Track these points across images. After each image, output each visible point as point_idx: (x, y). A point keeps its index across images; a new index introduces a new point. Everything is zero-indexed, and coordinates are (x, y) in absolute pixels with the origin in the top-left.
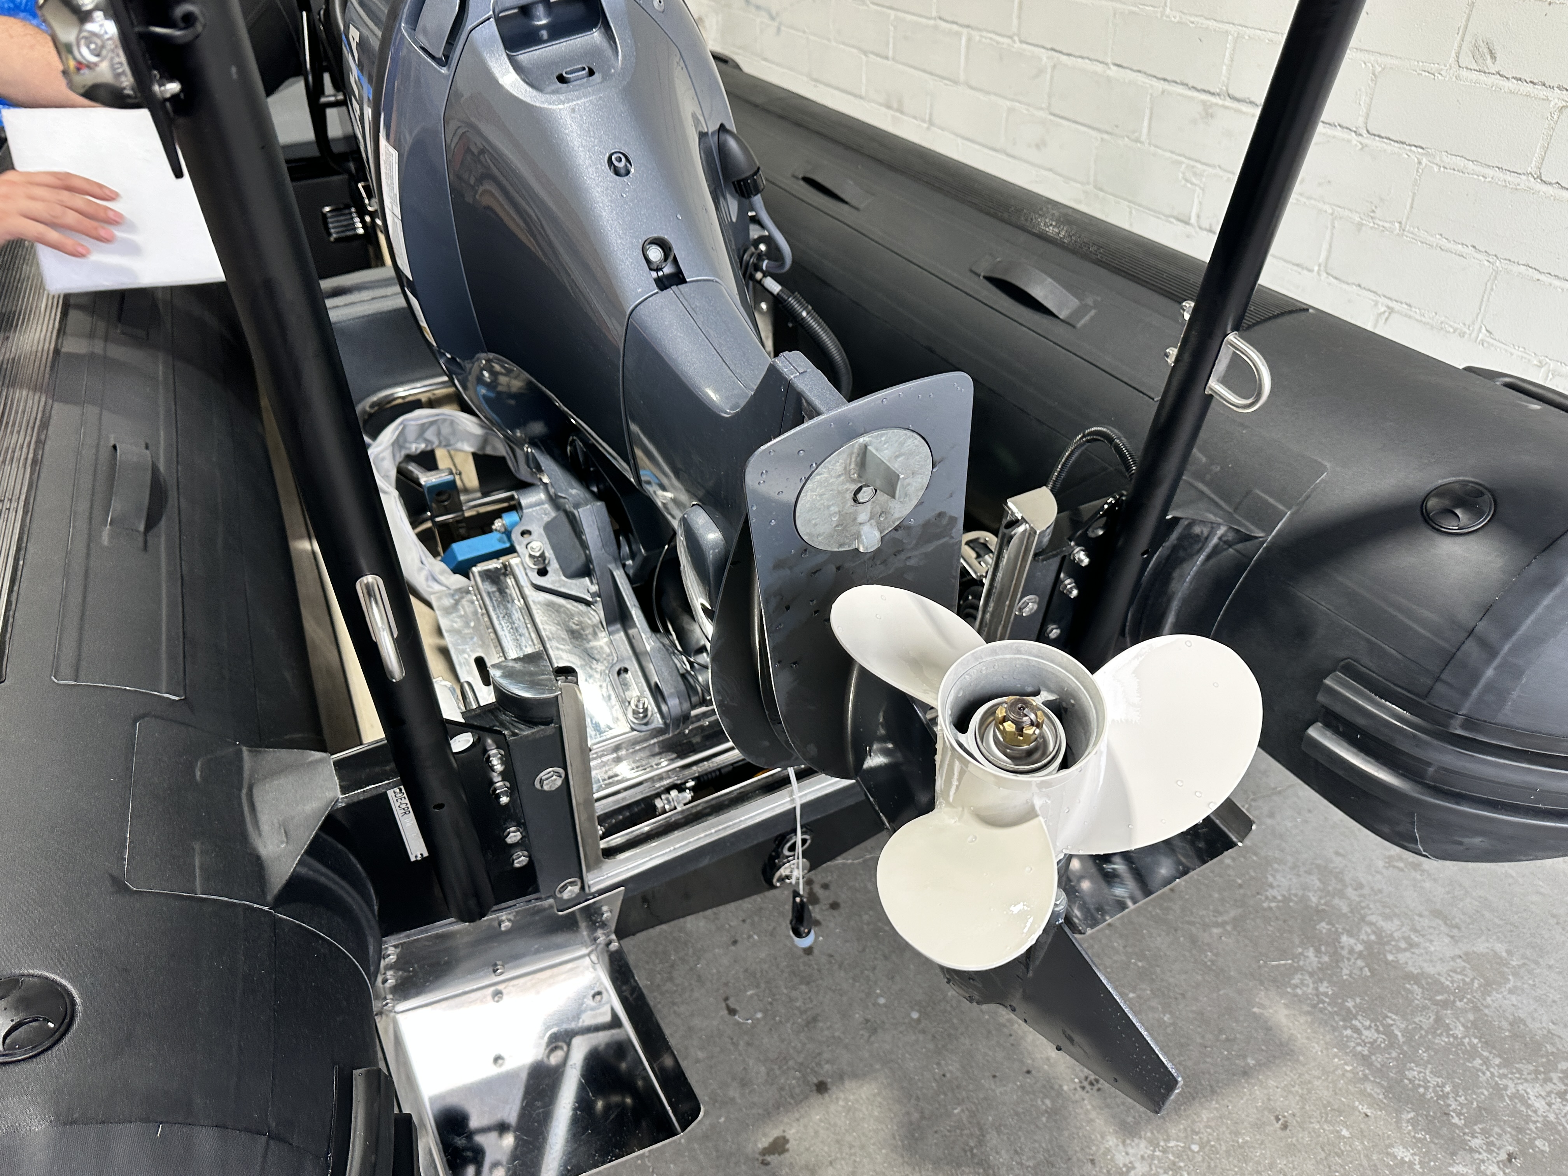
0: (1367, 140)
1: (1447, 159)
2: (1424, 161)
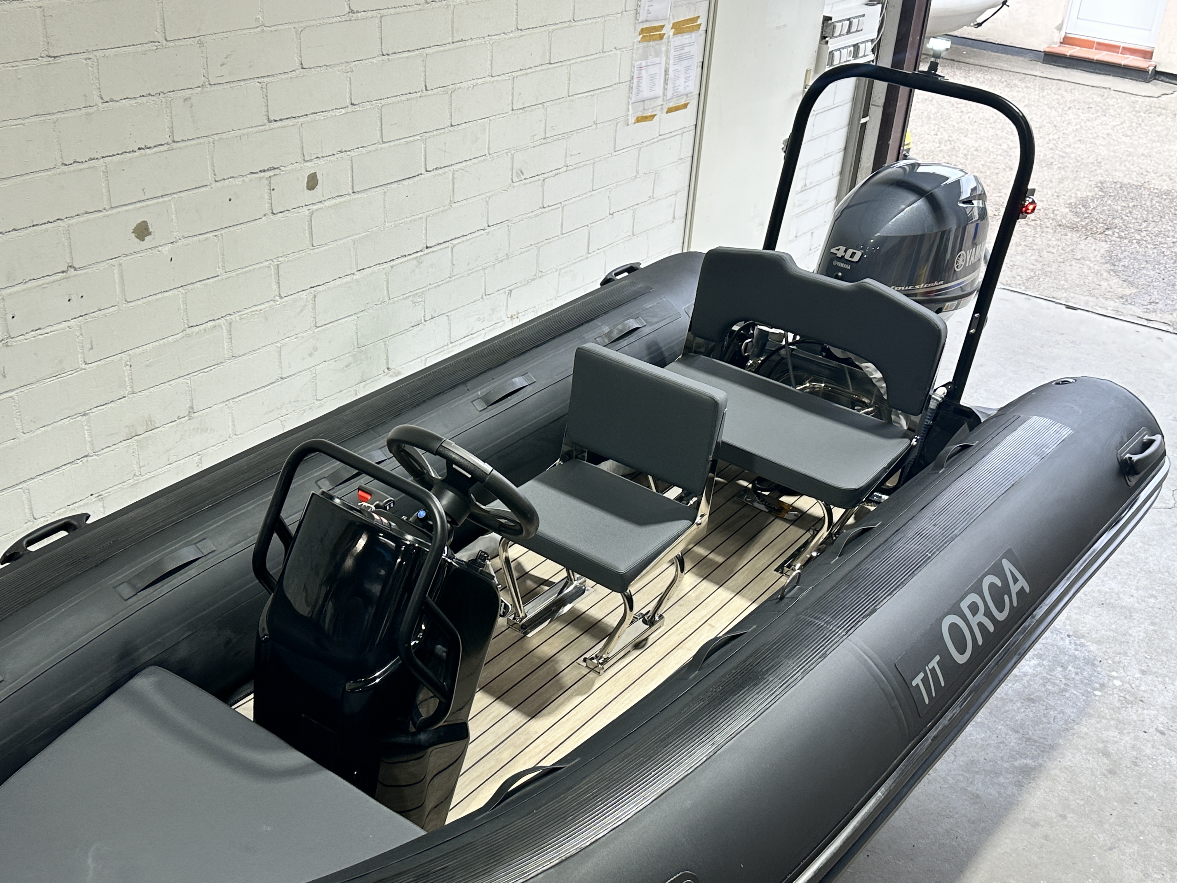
0: (488, 230)
1: (516, 219)
2: (510, 224)
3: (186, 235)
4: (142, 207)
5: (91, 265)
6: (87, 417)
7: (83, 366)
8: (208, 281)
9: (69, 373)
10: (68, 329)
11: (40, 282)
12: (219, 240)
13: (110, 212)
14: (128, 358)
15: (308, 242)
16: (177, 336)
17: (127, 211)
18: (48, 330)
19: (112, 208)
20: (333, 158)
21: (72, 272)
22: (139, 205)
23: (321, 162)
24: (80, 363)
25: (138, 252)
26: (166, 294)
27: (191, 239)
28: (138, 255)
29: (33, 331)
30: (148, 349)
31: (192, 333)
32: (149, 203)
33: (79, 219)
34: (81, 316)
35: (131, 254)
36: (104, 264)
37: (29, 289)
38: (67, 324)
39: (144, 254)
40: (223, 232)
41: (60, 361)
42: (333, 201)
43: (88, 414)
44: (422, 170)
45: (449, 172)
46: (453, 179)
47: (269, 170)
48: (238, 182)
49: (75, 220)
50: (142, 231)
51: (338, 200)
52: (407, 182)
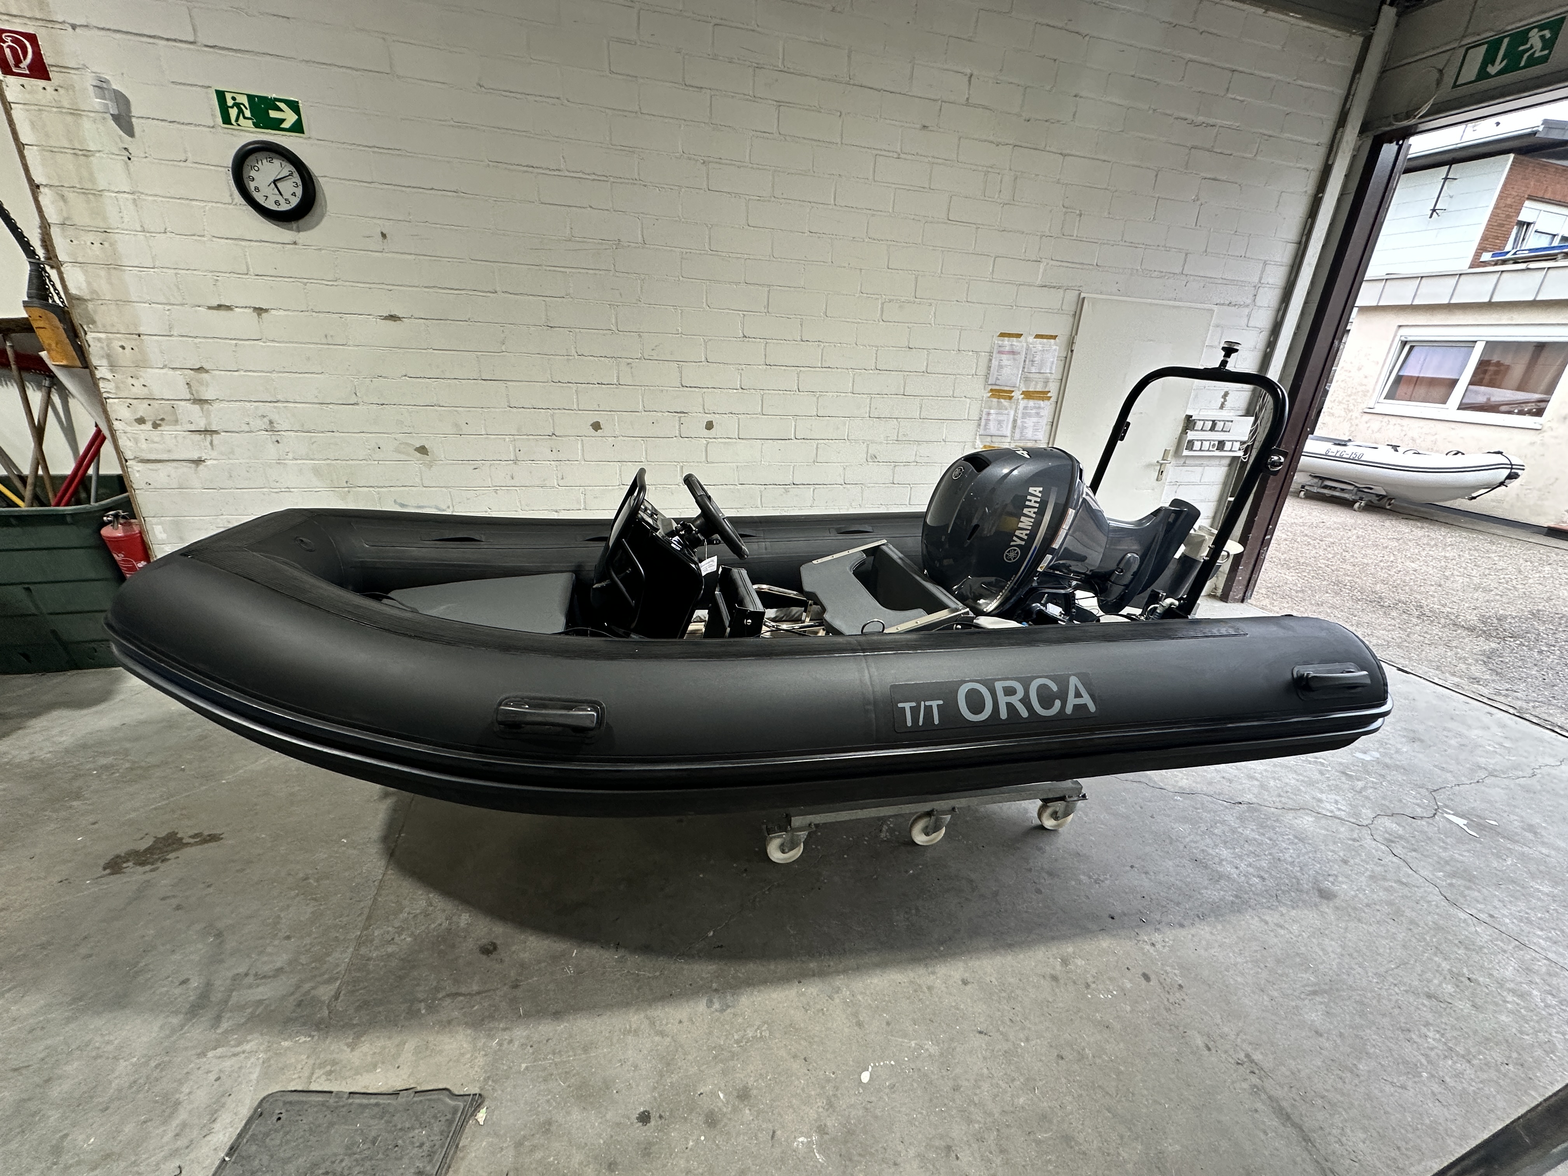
3: (623, 434)
4: (598, 414)
5: (565, 436)
7: (557, 486)
8: (636, 463)
9: (549, 487)
10: (550, 465)
11: (536, 437)
12: (644, 443)
13: (578, 412)
14: (583, 490)
15: (704, 459)
16: (614, 487)
17: (588, 414)
18: (538, 462)
19: (580, 410)
20: (725, 416)
21: (554, 437)
22: (595, 412)
23: (717, 416)
24: (555, 484)
25: (593, 437)
26: (609, 463)
27: (626, 438)
29: (530, 460)
30: (596, 489)
32: (602, 413)
33: (560, 411)
34: (557, 460)
35: (589, 437)
36: (573, 437)
37: (529, 439)
38: (549, 462)
39: (597, 438)
40: (647, 439)
41: (544, 479)
42: (723, 440)
44: (793, 437)
45: (814, 443)
46: (817, 448)
47: (680, 413)
48: (659, 414)
49: (558, 411)
50: (596, 426)
51: (727, 440)
52: (779, 442)
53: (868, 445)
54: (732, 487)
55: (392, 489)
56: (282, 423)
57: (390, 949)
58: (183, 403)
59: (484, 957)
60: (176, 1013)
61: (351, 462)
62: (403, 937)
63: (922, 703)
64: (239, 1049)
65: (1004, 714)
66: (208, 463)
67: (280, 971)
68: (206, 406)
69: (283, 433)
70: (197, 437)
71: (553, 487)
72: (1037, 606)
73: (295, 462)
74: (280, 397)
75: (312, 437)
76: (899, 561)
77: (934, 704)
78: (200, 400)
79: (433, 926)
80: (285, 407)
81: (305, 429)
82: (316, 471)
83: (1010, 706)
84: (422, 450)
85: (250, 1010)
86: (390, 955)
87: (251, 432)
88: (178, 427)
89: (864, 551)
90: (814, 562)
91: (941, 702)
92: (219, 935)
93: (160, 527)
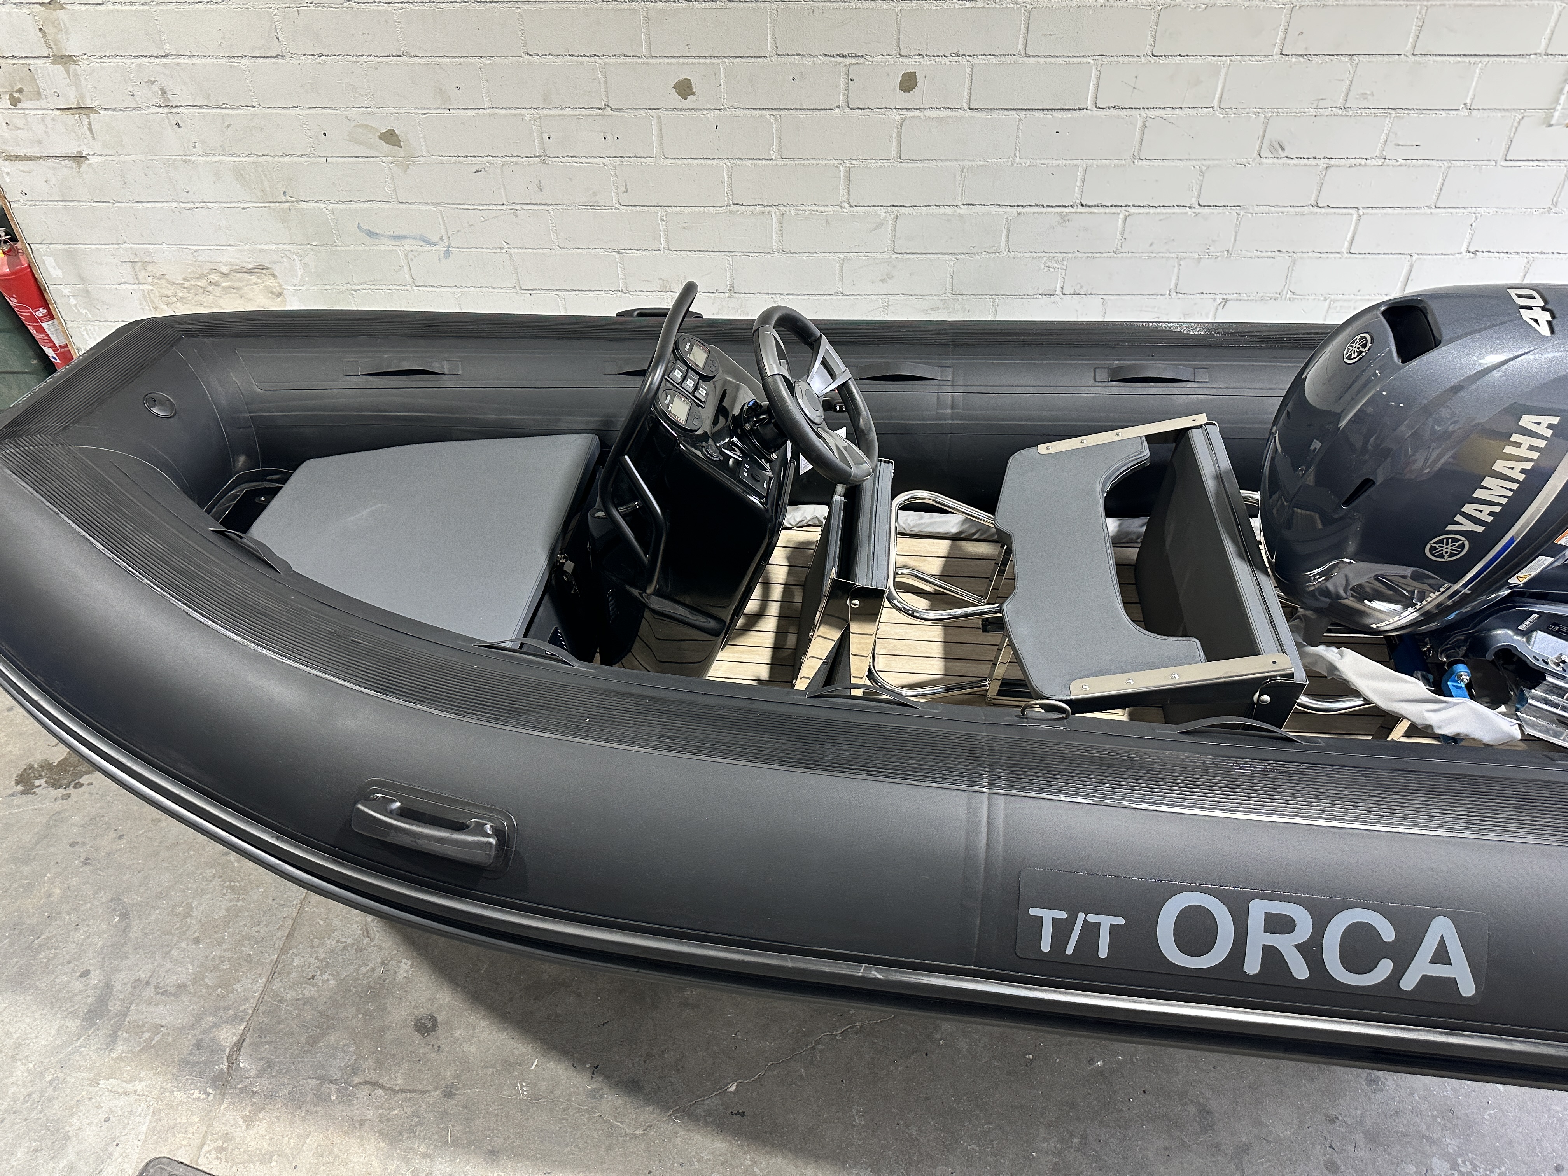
0: (1198, 209)
1: (1257, 209)
2: (1242, 213)
3: (736, 104)
4: (687, 64)
5: (627, 109)
6: (621, 255)
7: (618, 206)
8: (760, 162)
9: (604, 207)
10: (602, 165)
11: (577, 112)
12: (776, 121)
13: (650, 61)
14: (664, 213)
15: (894, 152)
16: (720, 209)
17: (668, 64)
18: (583, 160)
19: (653, 57)
20: (943, 60)
21: (608, 111)
22: (682, 60)
23: (926, 62)
24: (614, 202)
25: (680, 110)
26: (710, 162)
27: (742, 111)
28: (679, 113)
29: (568, 156)
30: (686, 212)
31: (737, 211)
32: (695, 61)
33: (617, 60)
34: (616, 157)
35: (672, 110)
36: (642, 112)
37: (565, 115)
38: (602, 160)
39: (686, 113)
40: (782, 113)
41: (594, 193)
42: (937, 113)
43: (622, 253)
44: (1090, 104)
45: (1138, 117)
46: (1144, 127)
47: (850, 56)
48: (807, 61)
49: (613, 60)
50: (685, 89)
51: (946, 113)
52: (1058, 115)
53: (1268, 119)
54: (949, 210)
55: (353, 206)
56: (181, 94)
57: (309, 992)
58: (40, 62)
59: (418, 1037)
60: (74, 1014)
61: (286, 159)
62: (325, 977)
63: (1081, 916)
64: (129, 1087)
65: (1253, 965)
66: (92, 160)
67: (182, 987)
68: (72, 67)
69: (182, 110)
70: (71, 119)
71: (611, 207)
72: (1504, 636)
73: (208, 159)
74: (168, 48)
75: (223, 117)
76: (1210, 485)
77: (1106, 922)
78: (63, 57)
79: (364, 970)
80: (178, 64)
81: (213, 103)
82: (239, 174)
83: (1271, 955)
84: (390, 137)
85: (147, 1036)
86: (307, 1001)
87: (139, 109)
88: (43, 103)
89: (1150, 438)
90: (1042, 449)
91: (1121, 921)
92: (125, 915)
93: (51, 258)
